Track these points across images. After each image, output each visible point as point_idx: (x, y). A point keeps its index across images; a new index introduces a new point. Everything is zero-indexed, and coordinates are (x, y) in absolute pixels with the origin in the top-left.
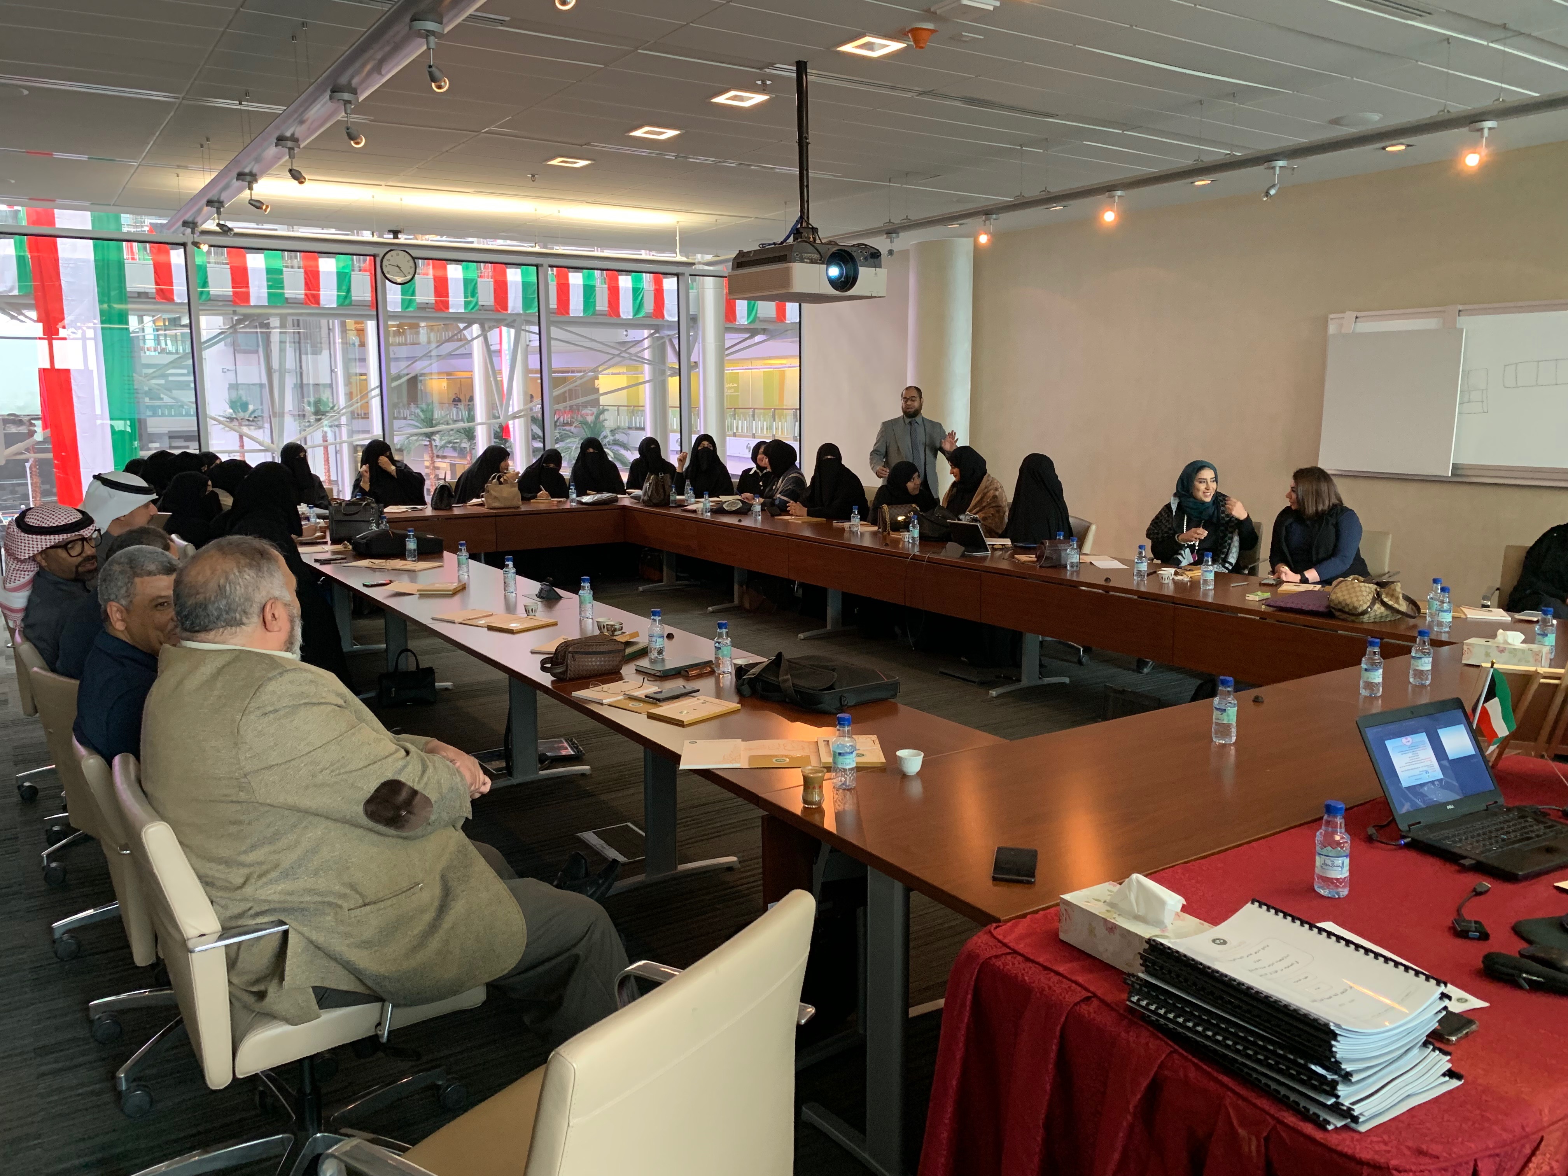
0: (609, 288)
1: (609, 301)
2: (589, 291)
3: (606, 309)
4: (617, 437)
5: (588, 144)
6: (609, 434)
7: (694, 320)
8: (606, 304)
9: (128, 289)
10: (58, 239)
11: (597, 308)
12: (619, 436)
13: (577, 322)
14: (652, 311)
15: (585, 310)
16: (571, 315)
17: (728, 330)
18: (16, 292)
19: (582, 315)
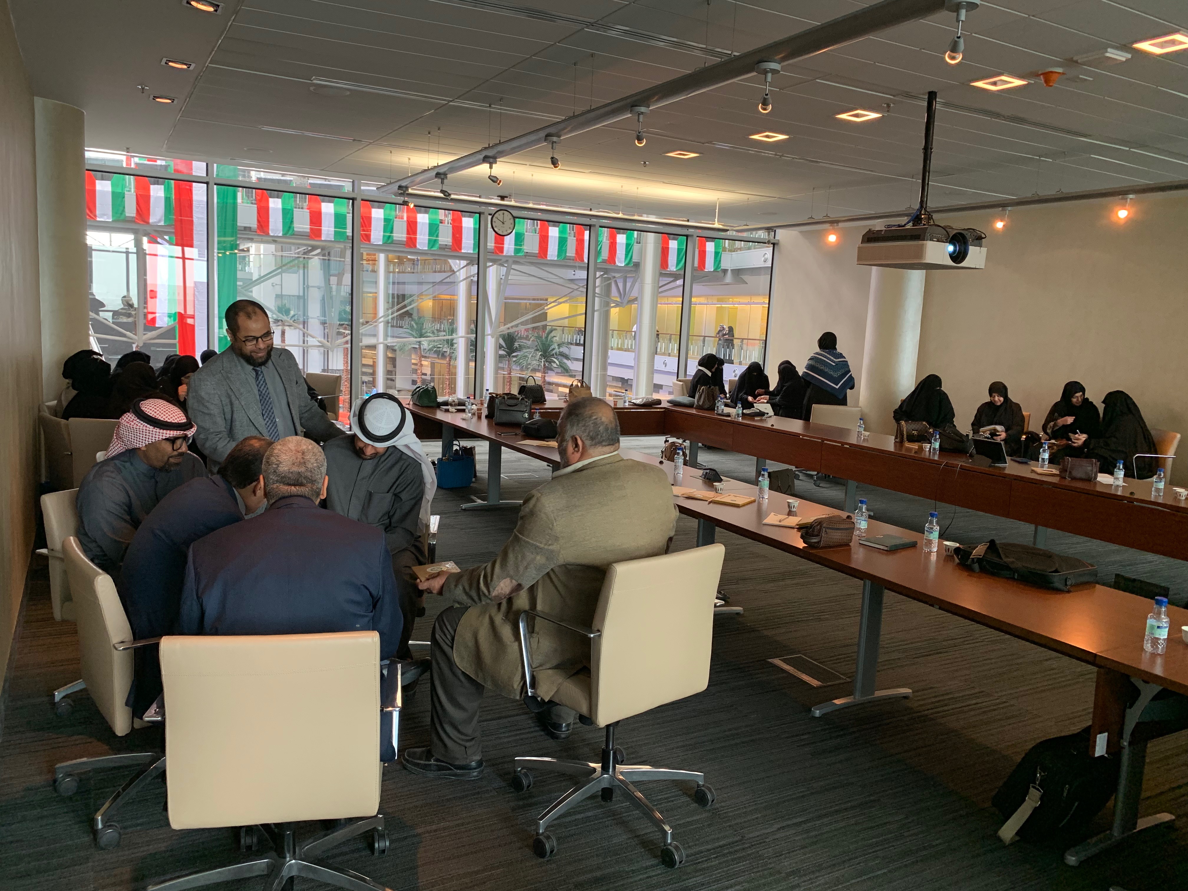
0: (577, 240)
1: (576, 250)
2: (562, 242)
3: (574, 255)
4: (561, 350)
5: (710, 142)
6: (557, 347)
7: (637, 265)
8: (574, 251)
9: (238, 224)
10: (194, 184)
11: (567, 254)
12: (564, 349)
13: (553, 264)
14: (606, 258)
15: (558, 256)
16: (548, 259)
17: (661, 274)
18: (162, 223)
19: (556, 259)
